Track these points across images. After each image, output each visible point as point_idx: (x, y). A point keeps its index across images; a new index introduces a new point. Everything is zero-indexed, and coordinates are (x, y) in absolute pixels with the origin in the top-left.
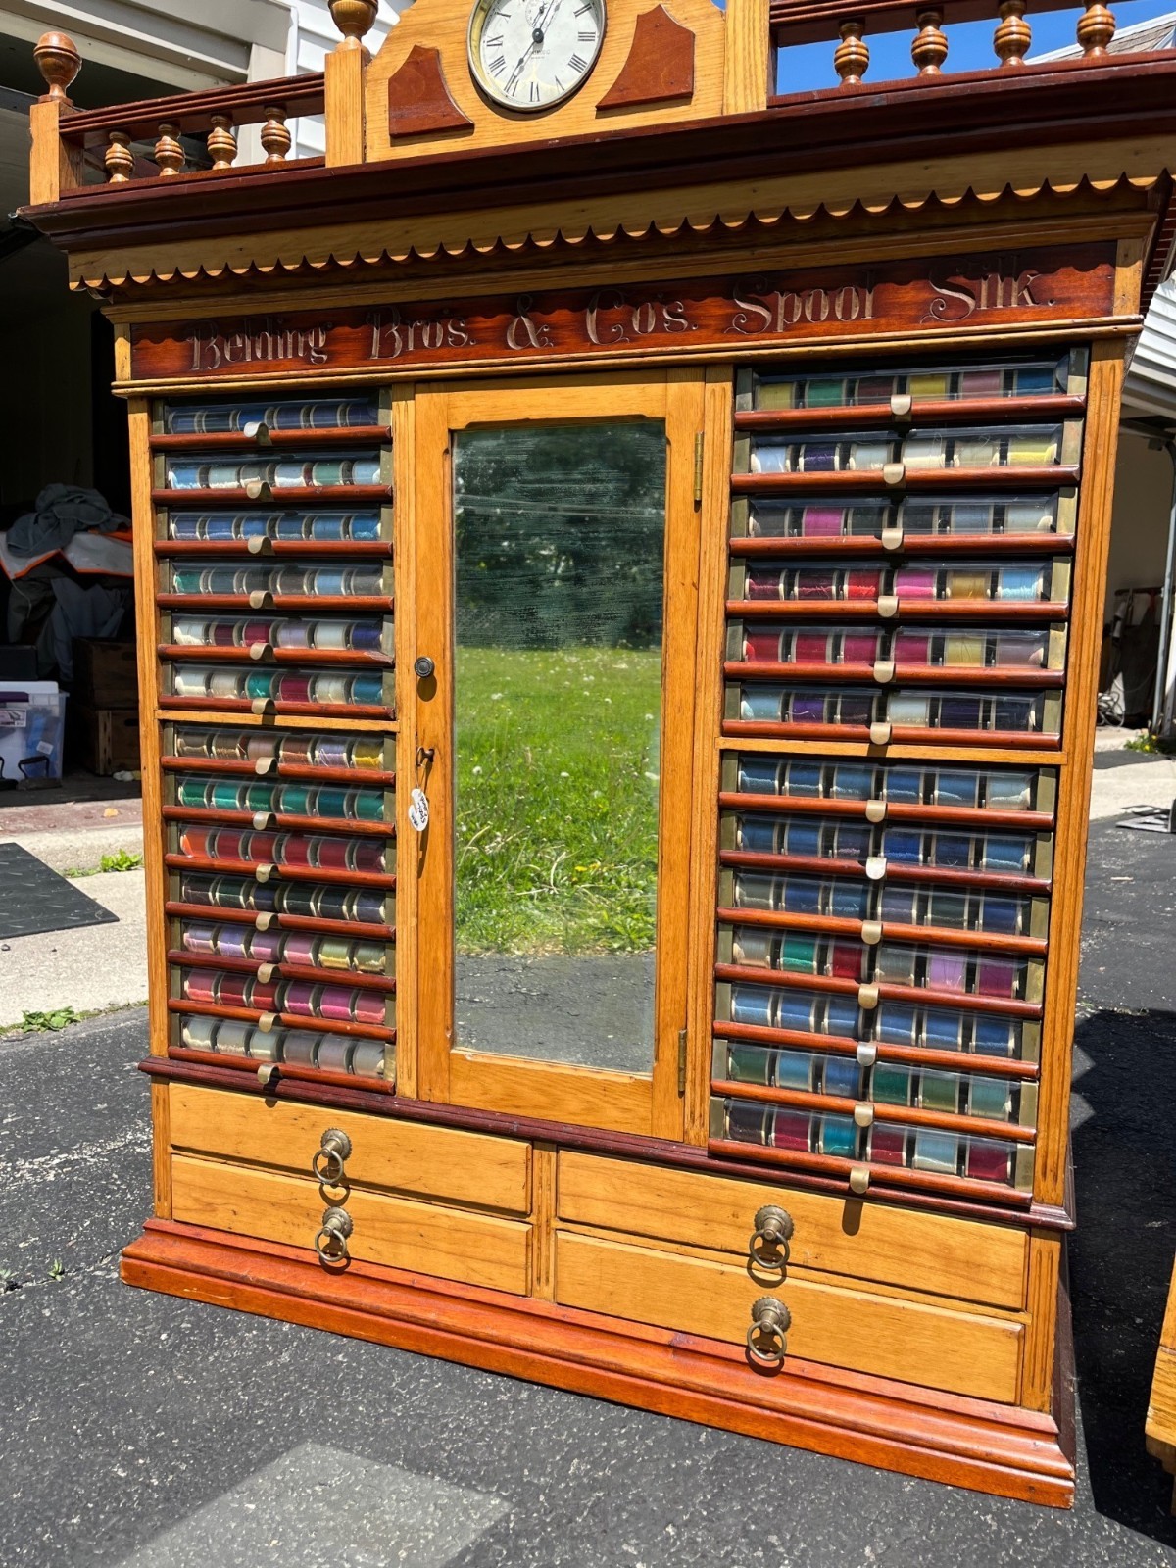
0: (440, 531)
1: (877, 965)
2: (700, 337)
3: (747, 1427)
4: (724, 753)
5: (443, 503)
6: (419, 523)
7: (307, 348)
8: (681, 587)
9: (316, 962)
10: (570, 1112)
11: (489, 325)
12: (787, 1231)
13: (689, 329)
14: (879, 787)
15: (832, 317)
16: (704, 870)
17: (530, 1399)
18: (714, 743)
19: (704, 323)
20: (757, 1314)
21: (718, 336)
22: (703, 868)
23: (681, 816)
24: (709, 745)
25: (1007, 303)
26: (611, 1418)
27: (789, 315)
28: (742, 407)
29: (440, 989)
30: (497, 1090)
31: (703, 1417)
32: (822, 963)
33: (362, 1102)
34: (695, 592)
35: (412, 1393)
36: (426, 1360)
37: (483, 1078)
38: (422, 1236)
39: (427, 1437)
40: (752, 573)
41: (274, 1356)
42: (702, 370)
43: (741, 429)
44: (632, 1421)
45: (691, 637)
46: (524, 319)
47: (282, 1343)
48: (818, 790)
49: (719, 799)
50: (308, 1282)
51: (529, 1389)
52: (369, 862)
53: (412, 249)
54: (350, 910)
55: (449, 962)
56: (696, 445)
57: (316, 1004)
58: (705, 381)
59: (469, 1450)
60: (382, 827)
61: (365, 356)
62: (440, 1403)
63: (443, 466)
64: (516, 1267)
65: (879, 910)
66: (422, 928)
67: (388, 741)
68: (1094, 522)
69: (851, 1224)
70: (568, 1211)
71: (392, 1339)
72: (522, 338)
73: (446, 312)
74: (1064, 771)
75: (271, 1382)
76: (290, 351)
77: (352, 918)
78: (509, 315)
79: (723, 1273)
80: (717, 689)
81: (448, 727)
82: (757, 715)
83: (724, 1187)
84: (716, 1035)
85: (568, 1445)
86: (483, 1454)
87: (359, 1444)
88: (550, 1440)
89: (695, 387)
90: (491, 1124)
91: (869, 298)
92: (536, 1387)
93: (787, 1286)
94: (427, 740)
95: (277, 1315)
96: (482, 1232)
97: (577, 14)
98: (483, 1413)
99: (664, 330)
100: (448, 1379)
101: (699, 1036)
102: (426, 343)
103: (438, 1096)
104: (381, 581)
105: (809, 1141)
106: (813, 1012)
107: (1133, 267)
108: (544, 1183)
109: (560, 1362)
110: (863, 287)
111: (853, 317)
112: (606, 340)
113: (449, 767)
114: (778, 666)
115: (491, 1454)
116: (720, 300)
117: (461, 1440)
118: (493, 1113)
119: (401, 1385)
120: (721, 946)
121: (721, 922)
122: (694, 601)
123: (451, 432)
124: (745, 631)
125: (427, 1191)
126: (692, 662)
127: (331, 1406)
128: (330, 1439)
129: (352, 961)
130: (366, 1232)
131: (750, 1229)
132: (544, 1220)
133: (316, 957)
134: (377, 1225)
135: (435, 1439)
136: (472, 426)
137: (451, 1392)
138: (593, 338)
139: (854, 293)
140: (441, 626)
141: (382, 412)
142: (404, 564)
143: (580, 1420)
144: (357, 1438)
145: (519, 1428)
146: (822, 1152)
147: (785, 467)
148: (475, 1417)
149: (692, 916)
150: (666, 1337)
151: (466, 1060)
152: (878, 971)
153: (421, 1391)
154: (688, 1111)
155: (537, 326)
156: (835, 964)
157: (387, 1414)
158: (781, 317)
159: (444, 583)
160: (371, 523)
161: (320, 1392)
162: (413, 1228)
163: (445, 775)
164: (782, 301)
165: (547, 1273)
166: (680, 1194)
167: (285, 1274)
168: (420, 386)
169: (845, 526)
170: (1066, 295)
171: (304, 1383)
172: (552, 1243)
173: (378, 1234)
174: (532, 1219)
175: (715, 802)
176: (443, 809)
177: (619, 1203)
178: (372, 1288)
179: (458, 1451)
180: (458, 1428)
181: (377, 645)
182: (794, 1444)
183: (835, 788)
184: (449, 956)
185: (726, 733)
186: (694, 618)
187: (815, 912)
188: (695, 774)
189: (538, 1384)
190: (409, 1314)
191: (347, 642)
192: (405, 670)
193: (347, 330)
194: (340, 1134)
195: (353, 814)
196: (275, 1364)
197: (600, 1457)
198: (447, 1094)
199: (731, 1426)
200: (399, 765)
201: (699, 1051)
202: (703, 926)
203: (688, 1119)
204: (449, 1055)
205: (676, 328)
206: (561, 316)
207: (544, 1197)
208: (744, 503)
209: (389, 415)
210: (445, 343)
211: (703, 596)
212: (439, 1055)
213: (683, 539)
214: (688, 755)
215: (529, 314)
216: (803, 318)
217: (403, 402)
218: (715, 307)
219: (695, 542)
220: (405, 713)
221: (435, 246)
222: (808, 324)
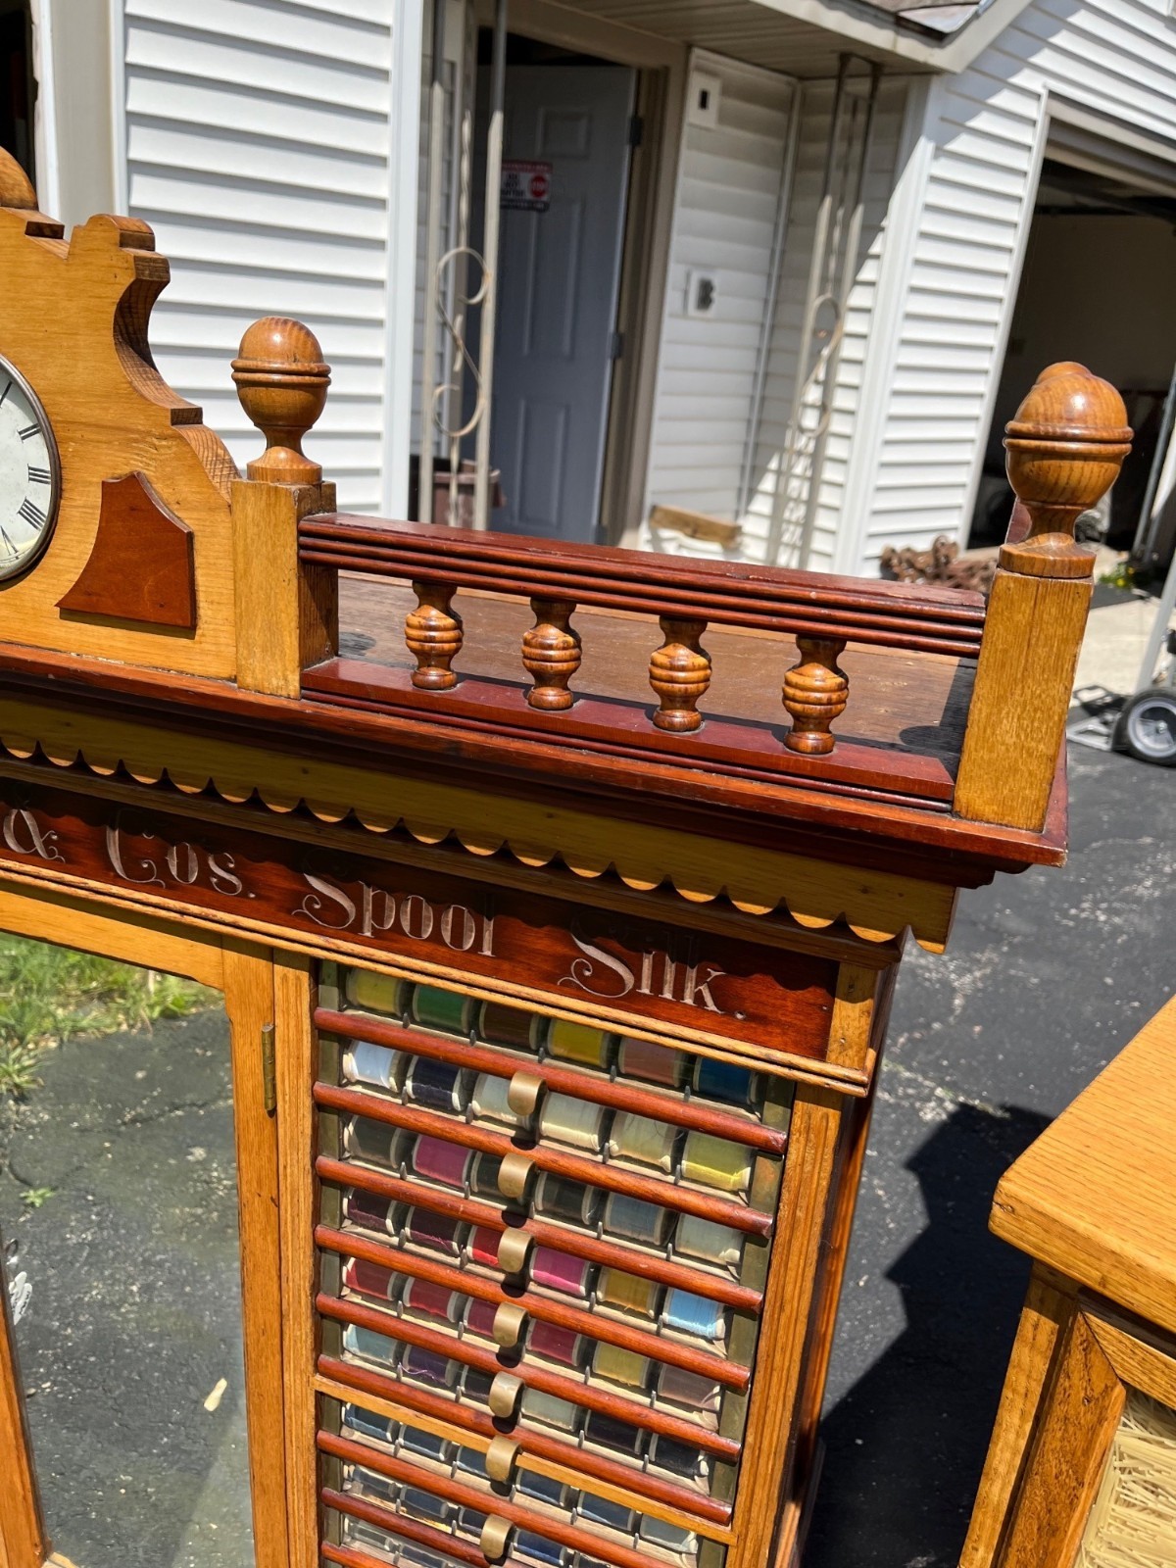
2: (257, 912)
4: (319, 1396)
8: (257, 1199)
13: (244, 894)
15: (437, 937)
16: (302, 1506)
18: (308, 1382)
19: (265, 893)
21: (285, 918)
22: (302, 1502)
23: (272, 1444)
24: (302, 1381)
25: (679, 992)
27: (379, 916)
28: (323, 1005)
34: (276, 1209)
43: (324, 1034)
45: (273, 1258)
46: (24, 814)
49: (316, 1441)
58: (272, 963)
68: (788, 1296)
72: (24, 840)
74: (732, 1552)
78: (3, 803)
80: (309, 1324)
89: (259, 965)
91: (489, 927)
97: (25, 435)
99: (210, 886)
107: (859, 1005)
110: (480, 910)
111: (466, 947)
112: (135, 875)
116: (281, 869)
121: (327, 1559)
122: (274, 1219)
126: (276, 1286)
138: (119, 869)
139: (467, 915)
149: (292, 1543)
155: (41, 828)
158: (368, 916)
164: (369, 894)
169: (469, 1178)
170: (762, 1012)
175: (311, 1442)
185: (322, 1371)
186: (276, 1236)
188: (287, 1407)
205: (227, 887)
206: (74, 825)
208: (333, 1118)
211: (286, 1214)
212: (30, 1565)
213: (256, 1145)
214: (276, 1384)
215: (29, 809)
216: (396, 927)
218: (276, 876)
219: (271, 1151)
222: (405, 939)
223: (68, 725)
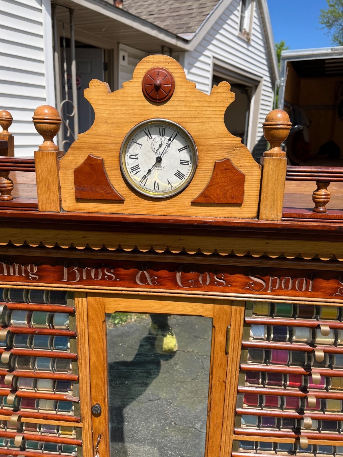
2: (232, 290)
4: (234, 441)
5: (103, 342)
6: (91, 349)
7: (26, 272)
8: (218, 382)
11: (126, 273)
13: (227, 286)
18: (230, 438)
19: (234, 284)
21: (240, 290)
24: (228, 438)
27: (274, 285)
28: (248, 316)
34: (225, 384)
42: (231, 301)
43: (247, 324)
45: (222, 400)
46: (145, 272)
48: (271, 449)
49: (231, 455)
58: (232, 305)
61: (60, 280)
63: (103, 328)
67: (77, 430)
72: (143, 280)
73: (103, 265)
76: (17, 272)
78: (137, 270)
80: (233, 419)
81: (107, 426)
91: (311, 283)
94: (97, 431)
97: (180, 150)
99: (214, 285)
102: (93, 277)
110: (309, 278)
111: (303, 290)
112: (186, 285)
113: (108, 440)
116: (242, 276)
122: (224, 387)
123: (106, 314)
126: (222, 409)
136: (117, 312)
138: (180, 285)
139: (304, 280)
141: (69, 301)
142: (83, 363)
147: (265, 337)
155: (151, 275)
158: (270, 286)
160: (64, 343)
163: (106, 444)
164: (271, 279)
168: (89, 294)
169: (290, 361)
176: (106, 455)
183: (278, 449)
185: (235, 433)
186: (224, 393)
188: (222, 447)
191: (54, 388)
192: (85, 404)
193: (49, 267)
200: (84, 438)
205: (220, 284)
206: (164, 273)
208: (247, 351)
209: (73, 303)
210: (103, 278)
211: (228, 385)
213: (219, 365)
214: (219, 441)
215: (147, 270)
216: (280, 288)
217: (81, 298)
218: (239, 278)
219: (225, 366)
220: (86, 420)
221: (101, 245)
222: (282, 290)
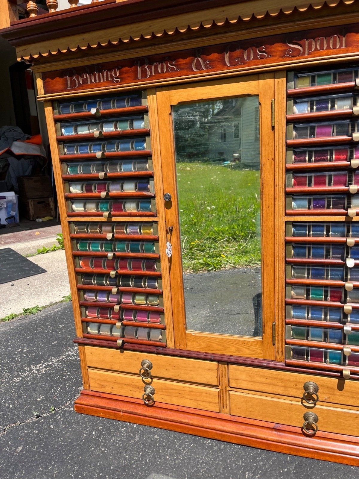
0: (170, 145)
1: (348, 296)
2: (273, 60)
3: (304, 454)
4: (286, 222)
5: (170, 134)
6: (161, 142)
7: (112, 77)
8: (267, 161)
9: (133, 303)
10: (231, 351)
11: (185, 62)
12: (316, 390)
13: (268, 57)
14: (348, 232)
15: (328, 48)
16: (280, 266)
17: (225, 448)
18: (283, 219)
19: (274, 54)
20: (306, 418)
21: (280, 59)
22: (280, 265)
23: (270, 246)
24: (280, 220)
26: (255, 453)
27: (310, 48)
28: (290, 88)
29: (181, 311)
30: (203, 345)
31: (288, 452)
32: (326, 296)
33: (155, 350)
34: (274, 162)
35: (184, 449)
36: (186, 435)
37: (199, 341)
38: (180, 394)
39: (193, 467)
40: (295, 153)
41: (133, 438)
42: (273, 73)
43: (290, 96)
44: (262, 454)
45: (272, 180)
46: (199, 58)
47: (135, 432)
48: (324, 234)
49: (285, 240)
50: (141, 410)
51: (224, 444)
52: (150, 267)
53: (165, 31)
54: (145, 284)
55: (183, 302)
56: (272, 104)
57: (135, 317)
58: (275, 78)
59: (209, 472)
60: (155, 256)
61: (136, 78)
62: (195, 453)
63: (169, 120)
64: (215, 403)
65: (349, 277)
66: (172, 290)
67: (154, 225)
69: (341, 387)
70: (233, 384)
71: (173, 428)
72: (198, 67)
73: (167, 58)
75: (134, 449)
76: (105, 78)
77: (146, 287)
78: (193, 57)
79: (292, 404)
80: (283, 199)
81: (177, 218)
82: (299, 207)
83: (291, 376)
84: (287, 324)
85: (243, 466)
86: (214, 472)
87: (171, 472)
88: (236, 465)
89: (270, 82)
90: (203, 357)
91: (344, 39)
92: (226, 443)
93: (317, 408)
94: (170, 223)
95: (131, 421)
96: (202, 392)
98: (210, 456)
99: (257, 59)
100: (195, 442)
101: (280, 325)
102: (160, 71)
103: (182, 347)
104: (147, 165)
105: (323, 359)
106: (323, 314)
108: (223, 375)
109: (234, 435)
110: (341, 35)
111: (337, 47)
112: (233, 64)
113: (178, 233)
114: (307, 188)
115: (217, 472)
116: (280, 44)
117: (205, 468)
118: (203, 353)
119: (179, 446)
120: (287, 292)
121: (287, 284)
122: (273, 166)
123: (171, 106)
124: (293, 175)
125: (181, 379)
126: (273, 189)
127: (157, 457)
128: (160, 471)
129: (147, 302)
130: (160, 393)
131: (302, 389)
132: (224, 387)
133: (133, 301)
134: (164, 391)
135: (196, 468)
136: (180, 103)
137: (197, 448)
138: (228, 65)
139: (337, 38)
140: (172, 181)
141: (143, 100)
142: (156, 159)
143: (244, 455)
144: (169, 469)
145: (224, 460)
146: (328, 362)
147: (308, 110)
148: (208, 457)
149: (276, 282)
150: (272, 425)
151: (192, 335)
152: (348, 298)
153: (187, 448)
154: (276, 350)
155: (204, 61)
156: (331, 297)
157: (178, 459)
158: (306, 49)
159: (172, 165)
160: (142, 144)
161: (152, 452)
162: (177, 391)
163: (177, 236)
164: (307, 42)
165: (226, 405)
166: (275, 378)
167: (132, 408)
168: (158, 89)
169: (333, 132)
171: (146, 449)
172: (228, 395)
173: (164, 393)
174: (220, 387)
175: (284, 241)
176: (177, 248)
177: (252, 382)
178: (164, 411)
179: (205, 472)
180: (203, 462)
181: (148, 190)
182: (321, 459)
183: (331, 233)
184: (183, 299)
185: (287, 215)
186: (273, 172)
187: (323, 279)
188: (275, 231)
189: (226, 442)
190: (178, 420)
191: (136, 189)
192: (159, 198)
193: (127, 68)
194: (148, 361)
195: (143, 251)
196: (134, 442)
197: (255, 470)
198: (185, 347)
199: (298, 454)
200: (159, 233)
201: (280, 330)
202: (280, 285)
203: (277, 353)
204: (185, 333)
205: (262, 57)
206: (214, 56)
207: (224, 380)
208: (292, 126)
209: (146, 102)
210: (167, 71)
211: (276, 163)
212: (182, 333)
213: (268, 142)
214: (272, 224)
215: (201, 56)
216: (316, 49)
217: (152, 96)
218: (279, 47)
219: (273, 142)
220: (160, 214)
221: (162, 31)
222: (318, 52)
223: (223, 11)
